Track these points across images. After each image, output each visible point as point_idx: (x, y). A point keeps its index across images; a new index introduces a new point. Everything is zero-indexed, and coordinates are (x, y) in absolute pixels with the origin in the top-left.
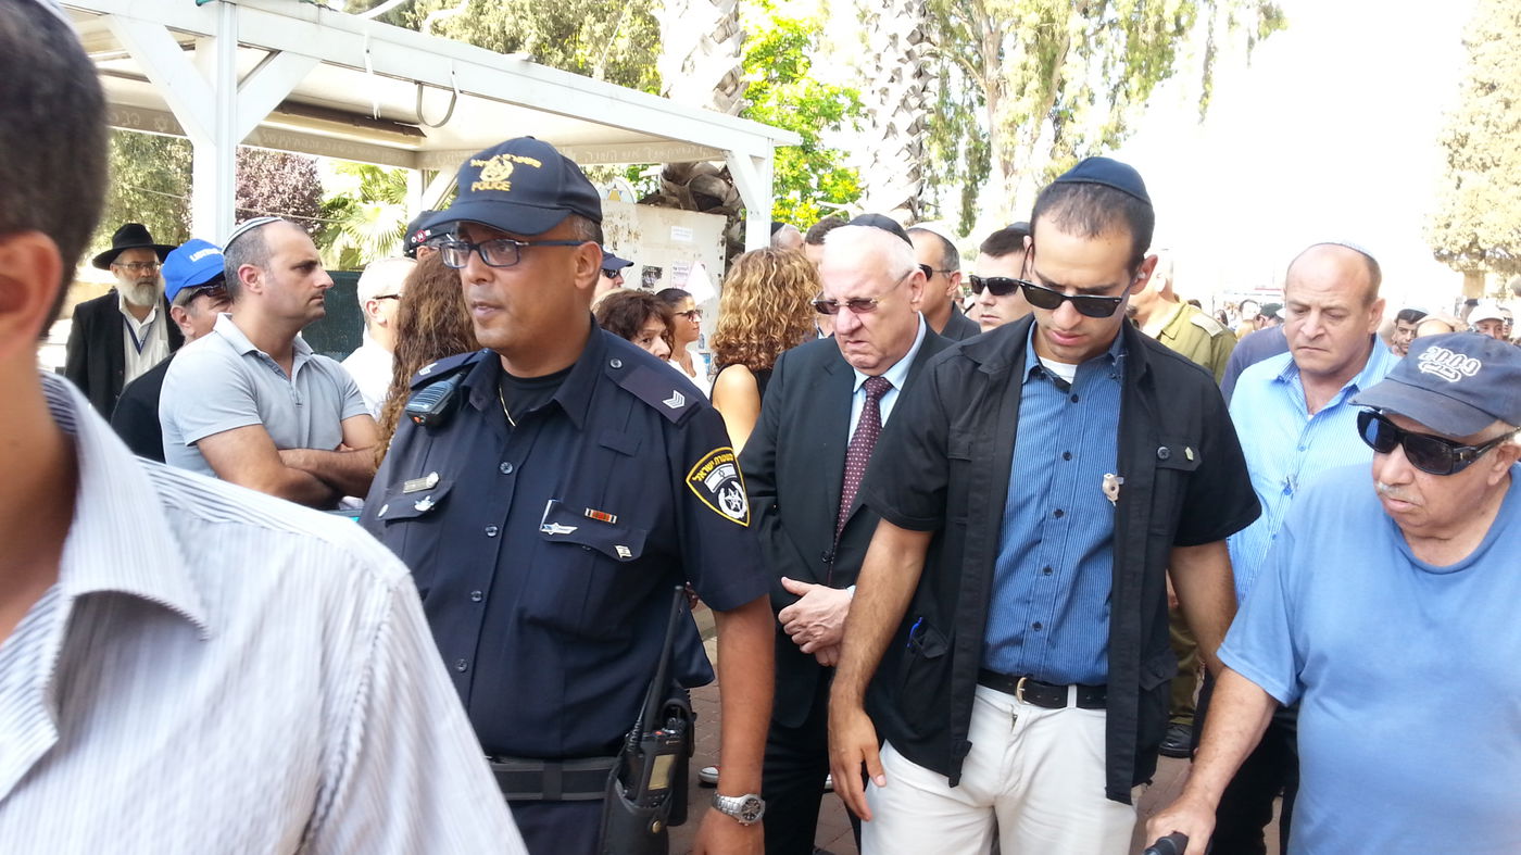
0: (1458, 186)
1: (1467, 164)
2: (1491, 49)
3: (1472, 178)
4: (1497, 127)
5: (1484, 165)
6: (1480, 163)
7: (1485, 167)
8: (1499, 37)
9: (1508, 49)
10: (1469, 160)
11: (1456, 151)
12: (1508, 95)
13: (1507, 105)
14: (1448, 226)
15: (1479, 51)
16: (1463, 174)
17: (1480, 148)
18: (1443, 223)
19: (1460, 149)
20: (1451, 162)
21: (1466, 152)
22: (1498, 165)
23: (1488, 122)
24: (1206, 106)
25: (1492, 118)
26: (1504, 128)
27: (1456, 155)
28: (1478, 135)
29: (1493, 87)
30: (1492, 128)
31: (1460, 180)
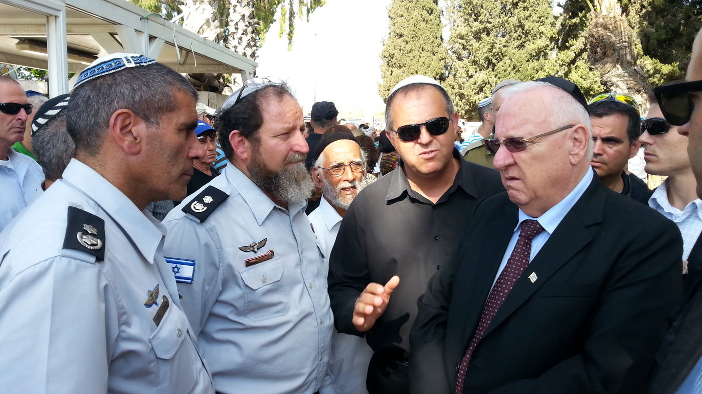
0: (391, 74)
1: (394, 66)
2: (399, 19)
3: (396, 70)
4: (404, 51)
5: (400, 66)
6: (399, 65)
7: (400, 67)
8: (402, 16)
9: (405, 20)
10: (395, 64)
11: (390, 60)
12: (407, 39)
13: (407, 42)
14: (389, 90)
15: (396, 21)
16: (393, 69)
17: (399, 59)
18: (387, 89)
19: (392, 60)
20: (388, 64)
21: (394, 60)
22: (405, 66)
23: (401, 49)
24: (291, 37)
25: (402, 48)
26: (406, 52)
27: (390, 62)
28: (398, 55)
29: (401, 36)
30: (402, 52)
31: (392, 72)
